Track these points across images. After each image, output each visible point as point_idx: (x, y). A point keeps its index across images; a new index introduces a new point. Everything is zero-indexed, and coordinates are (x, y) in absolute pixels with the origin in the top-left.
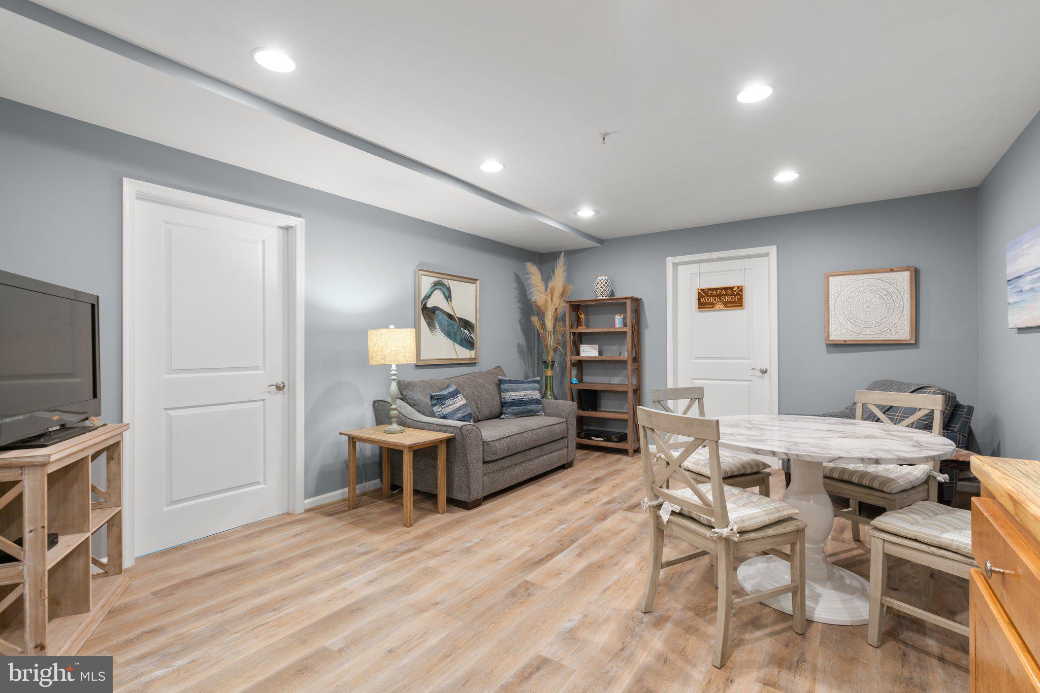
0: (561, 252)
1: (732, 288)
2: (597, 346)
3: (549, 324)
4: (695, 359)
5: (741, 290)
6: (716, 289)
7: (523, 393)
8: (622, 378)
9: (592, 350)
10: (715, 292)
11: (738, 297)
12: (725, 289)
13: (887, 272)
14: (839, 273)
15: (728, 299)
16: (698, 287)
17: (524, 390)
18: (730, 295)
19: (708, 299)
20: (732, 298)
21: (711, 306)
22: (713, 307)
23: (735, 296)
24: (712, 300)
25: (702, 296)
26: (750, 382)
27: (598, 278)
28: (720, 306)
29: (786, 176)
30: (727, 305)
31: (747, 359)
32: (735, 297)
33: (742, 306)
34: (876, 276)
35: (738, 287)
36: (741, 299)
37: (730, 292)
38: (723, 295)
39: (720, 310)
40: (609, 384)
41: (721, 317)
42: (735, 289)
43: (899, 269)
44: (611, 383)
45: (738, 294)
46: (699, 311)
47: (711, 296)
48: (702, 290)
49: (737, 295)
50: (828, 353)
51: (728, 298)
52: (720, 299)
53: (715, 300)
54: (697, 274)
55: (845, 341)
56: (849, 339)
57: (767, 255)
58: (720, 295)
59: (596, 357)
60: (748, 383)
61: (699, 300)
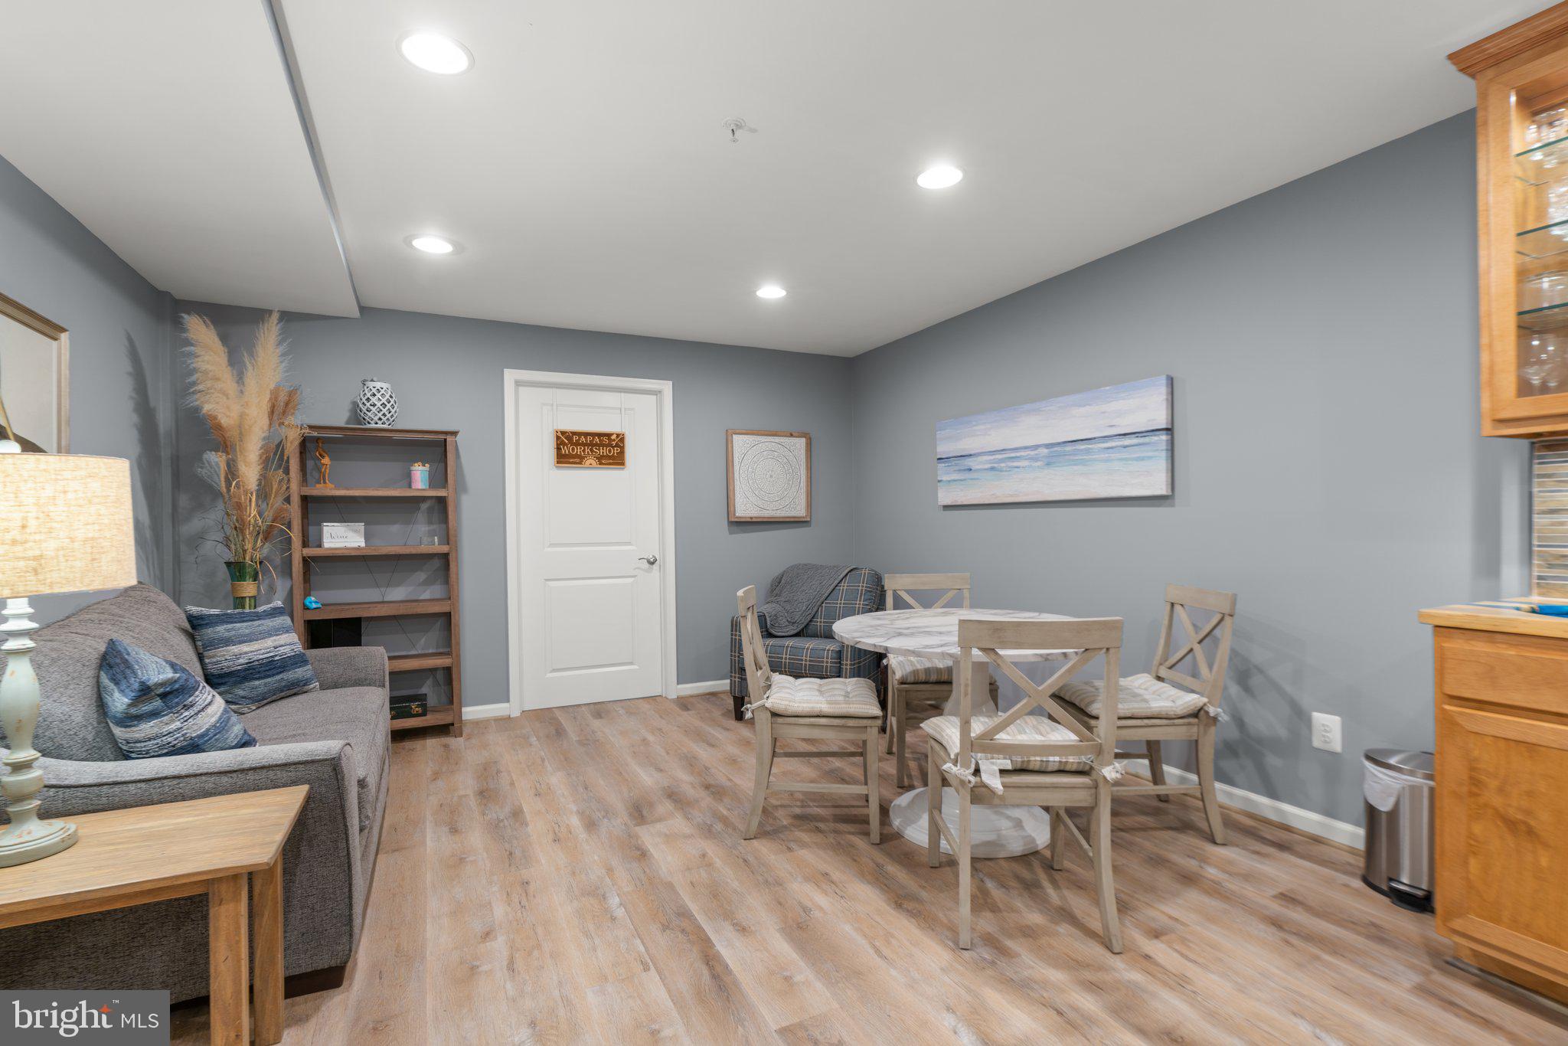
0: (270, 312)
1: (609, 435)
2: (361, 526)
3: (250, 473)
4: (549, 547)
5: (622, 440)
6: (586, 434)
7: (270, 642)
8: (410, 589)
9: (350, 534)
10: (583, 439)
11: (617, 450)
12: (600, 435)
13: (786, 436)
14: (744, 431)
15: (604, 451)
16: (555, 428)
17: (271, 635)
18: (607, 446)
19: (573, 449)
20: (610, 451)
21: (578, 460)
22: (580, 463)
23: (613, 447)
24: (578, 450)
25: (564, 444)
26: (633, 579)
27: (371, 384)
28: (591, 461)
29: (771, 292)
30: (602, 460)
31: (629, 543)
32: (614, 450)
33: (623, 464)
34: (777, 439)
35: (618, 435)
36: (622, 453)
37: (605, 439)
38: (596, 445)
39: (591, 467)
40: (383, 602)
41: (590, 478)
42: (614, 437)
43: (797, 434)
44: (386, 600)
45: (617, 445)
46: (557, 467)
47: (577, 444)
48: (563, 433)
49: (615, 446)
50: (731, 533)
51: (603, 449)
52: (591, 450)
53: (584, 451)
54: (552, 405)
55: (751, 518)
56: (755, 515)
57: (657, 393)
58: (592, 445)
59: (359, 548)
60: (630, 580)
61: (558, 449)
